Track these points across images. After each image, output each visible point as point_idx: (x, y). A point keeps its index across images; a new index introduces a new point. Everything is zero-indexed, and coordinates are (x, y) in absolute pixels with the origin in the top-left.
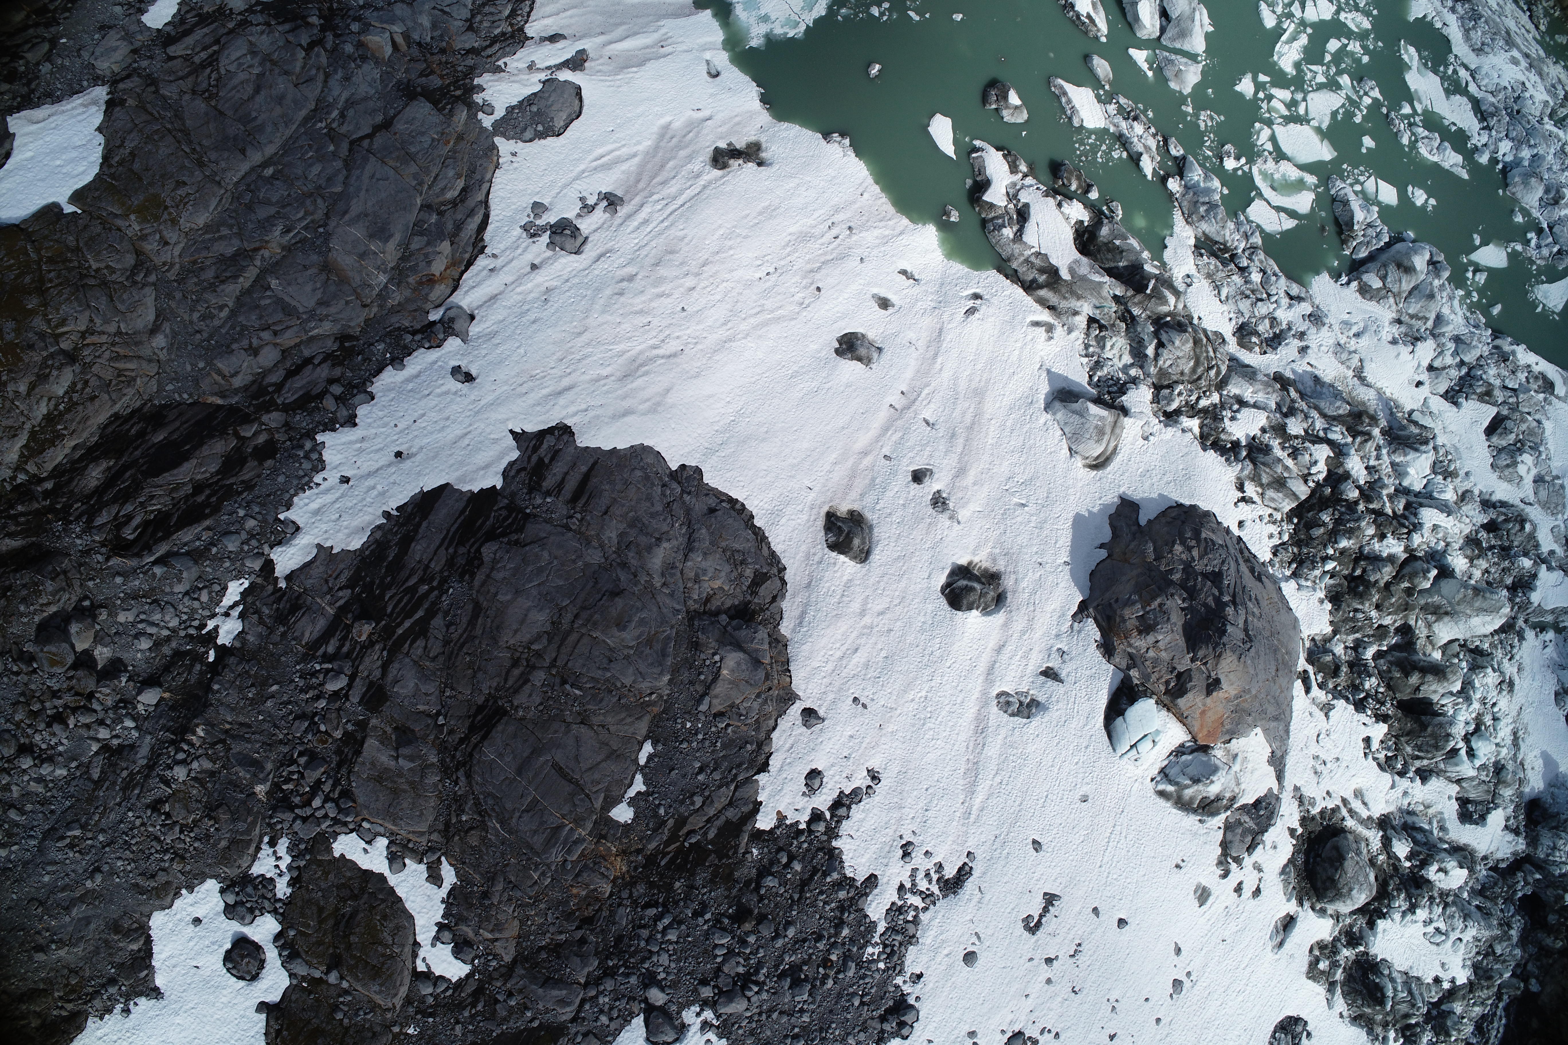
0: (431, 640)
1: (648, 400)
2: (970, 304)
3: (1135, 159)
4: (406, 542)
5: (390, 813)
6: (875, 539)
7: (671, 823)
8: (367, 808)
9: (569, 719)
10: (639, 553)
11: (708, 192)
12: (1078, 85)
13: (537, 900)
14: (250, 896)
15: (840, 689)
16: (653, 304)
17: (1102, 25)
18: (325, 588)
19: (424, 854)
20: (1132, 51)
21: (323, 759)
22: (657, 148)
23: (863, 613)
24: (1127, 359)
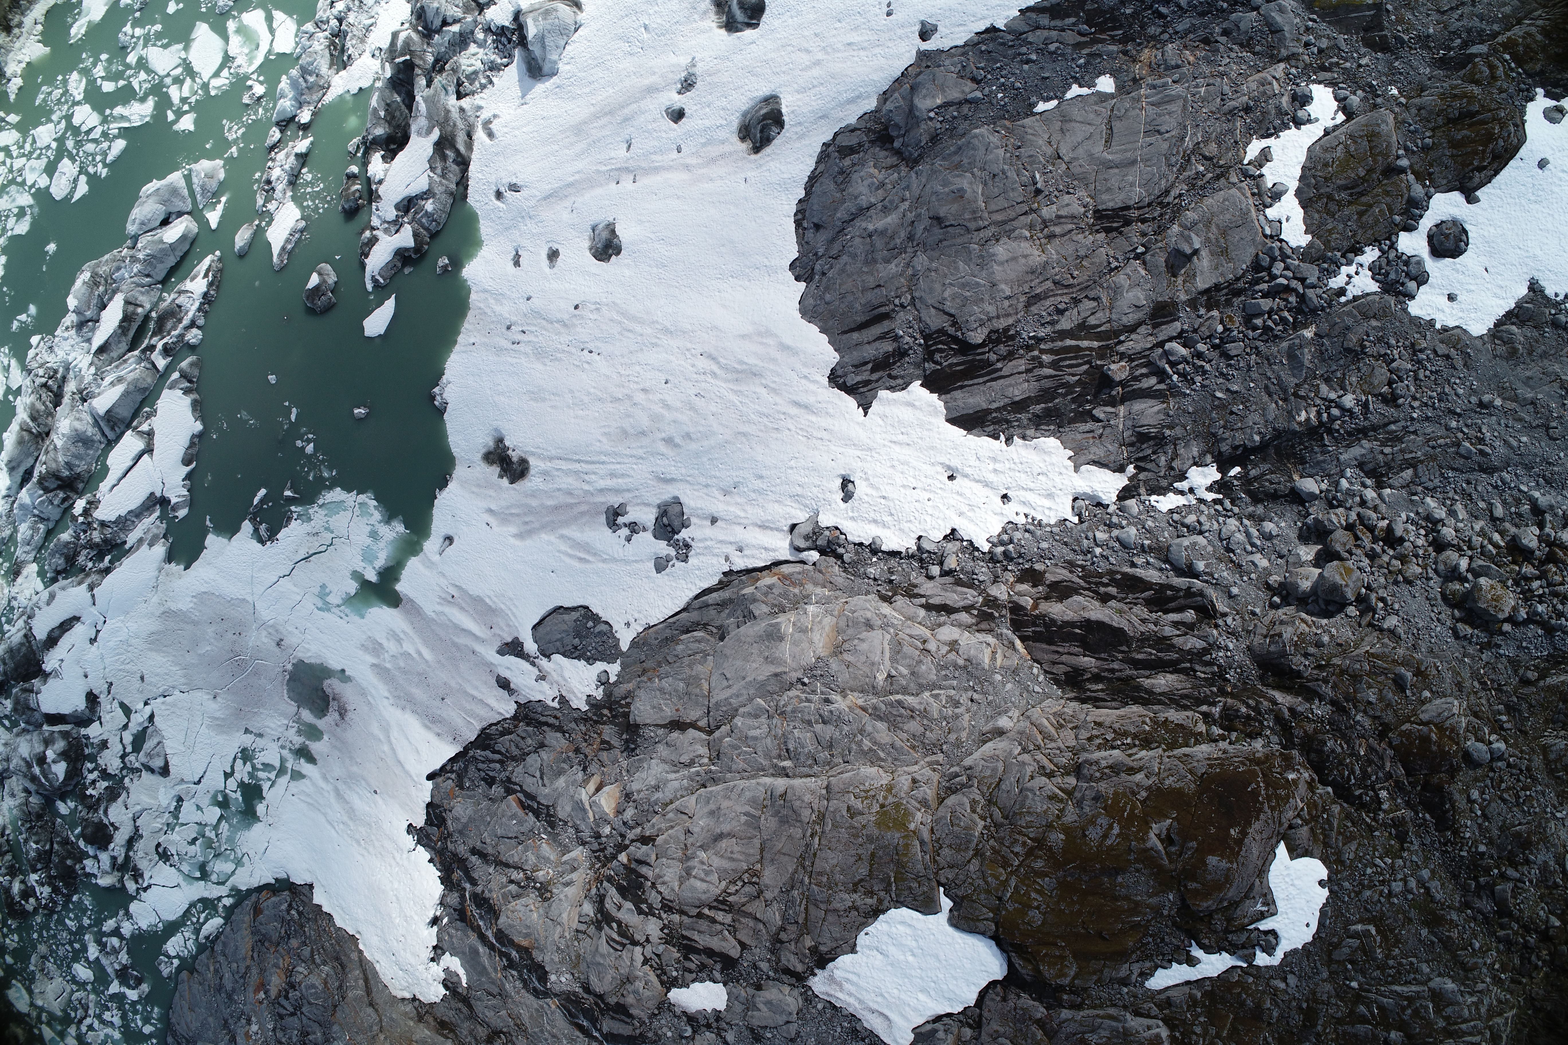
0: (1083, 315)
1: (762, 343)
2: (508, 194)
3: (303, 158)
4: (1019, 406)
5: (1243, 221)
6: (751, 103)
7: (1085, 51)
8: (1253, 240)
9: (1064, 166)
10: (892, 238)
11: (554, 453)
12: (269, 245)
13: (1222, 75)
14: (1397, 271)
15: (890, 30)
16: (678, 404)
17: (207, 261)
18: (1108, 430)
19: (1253, 177)
20: (214, 225)
21: (1244, 310)
22: (543, 527)
23: (817, 63)
24: (473, 48)
